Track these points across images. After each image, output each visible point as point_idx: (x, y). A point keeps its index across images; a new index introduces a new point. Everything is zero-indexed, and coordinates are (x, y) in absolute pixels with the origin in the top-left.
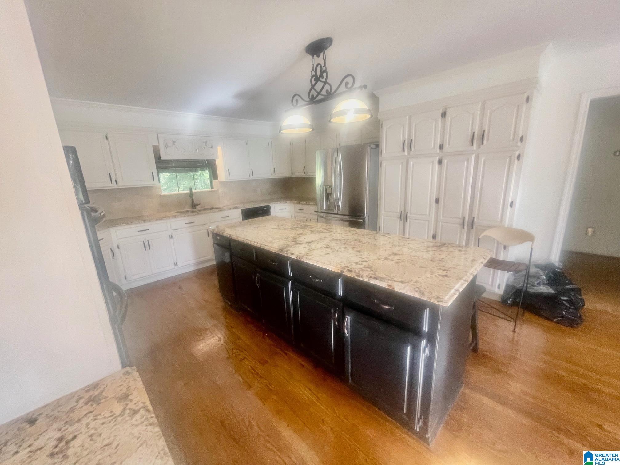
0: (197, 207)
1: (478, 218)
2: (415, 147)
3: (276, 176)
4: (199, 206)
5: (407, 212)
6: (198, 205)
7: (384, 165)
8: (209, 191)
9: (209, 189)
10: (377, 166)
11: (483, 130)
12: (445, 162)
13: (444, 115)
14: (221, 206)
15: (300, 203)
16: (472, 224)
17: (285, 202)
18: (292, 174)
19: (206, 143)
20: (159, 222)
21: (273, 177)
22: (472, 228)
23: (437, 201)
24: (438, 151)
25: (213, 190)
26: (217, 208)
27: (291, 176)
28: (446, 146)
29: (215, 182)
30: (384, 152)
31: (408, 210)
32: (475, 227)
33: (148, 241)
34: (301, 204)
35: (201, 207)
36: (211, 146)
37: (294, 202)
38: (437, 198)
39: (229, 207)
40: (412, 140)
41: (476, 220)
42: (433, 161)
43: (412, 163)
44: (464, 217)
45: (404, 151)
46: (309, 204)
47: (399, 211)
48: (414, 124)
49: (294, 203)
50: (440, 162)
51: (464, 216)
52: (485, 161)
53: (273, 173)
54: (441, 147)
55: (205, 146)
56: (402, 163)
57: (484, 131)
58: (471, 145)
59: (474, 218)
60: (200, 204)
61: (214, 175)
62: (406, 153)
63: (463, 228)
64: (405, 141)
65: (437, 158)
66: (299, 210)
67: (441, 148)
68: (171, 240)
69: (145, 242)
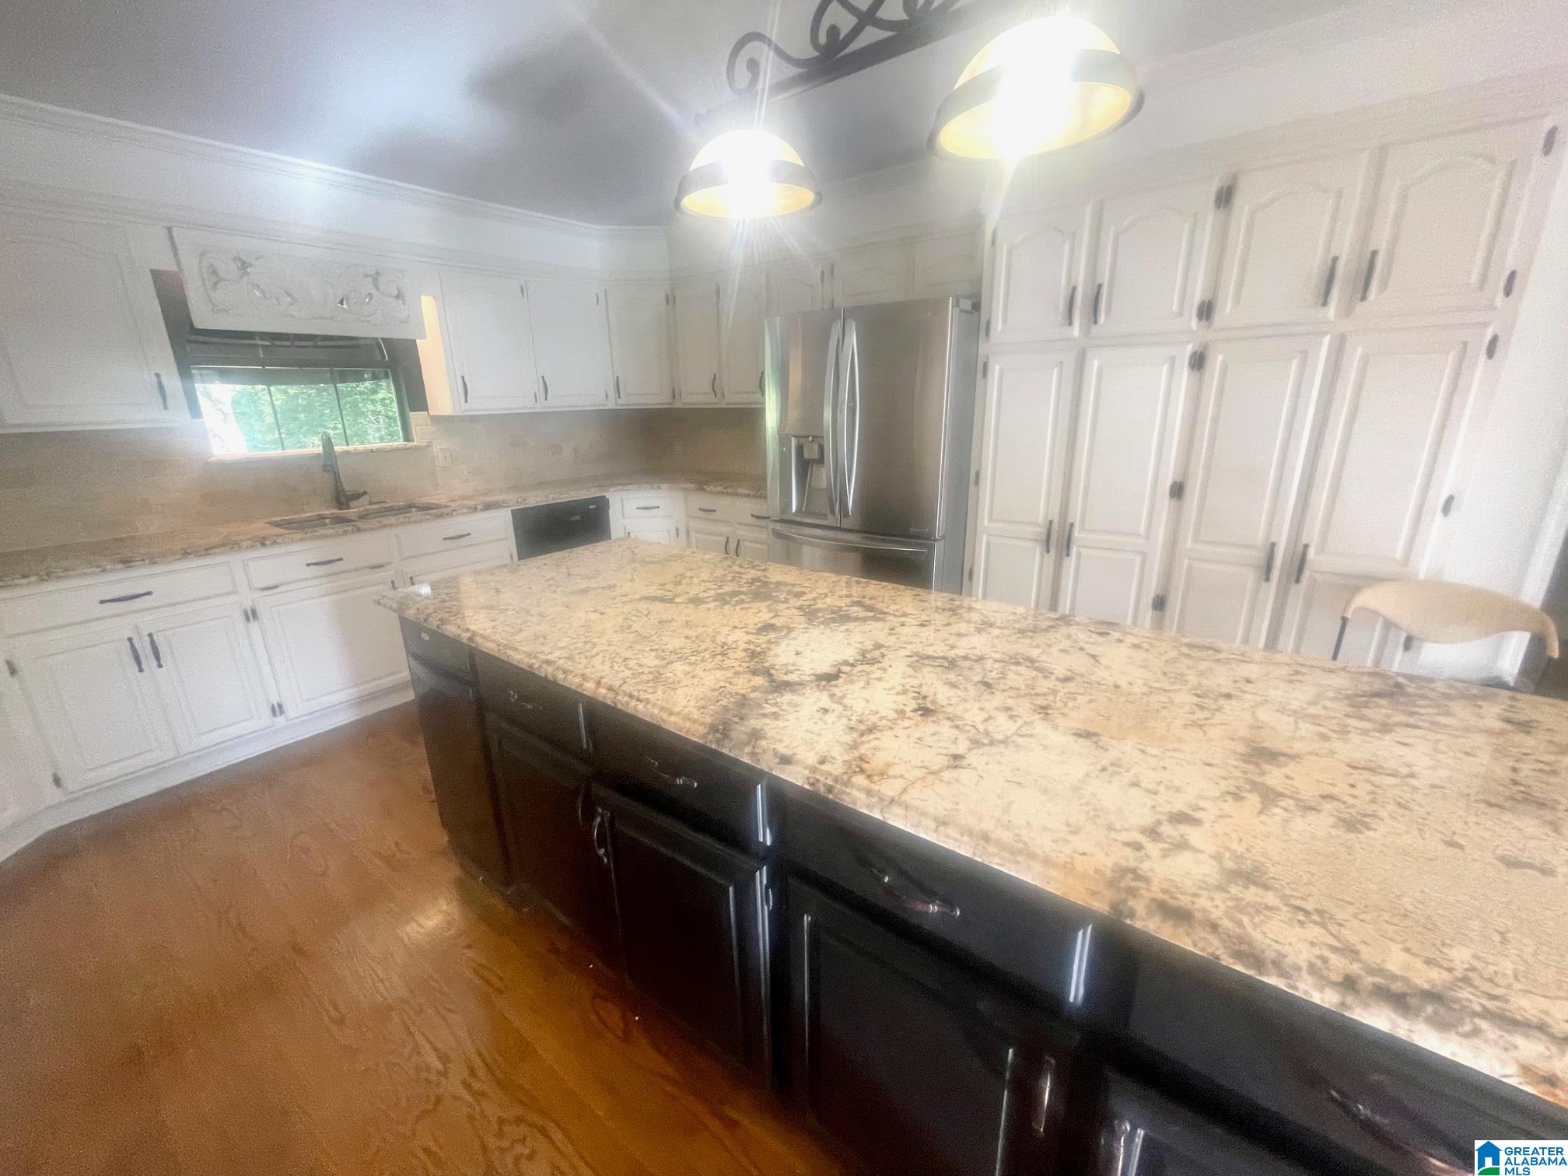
0: (353, 504)
1: (1321, 549)
2: (1108, 312)
3: (620, 401)
4: (363, 500)
5: (1072, 525)
6: (357, 496)
7: (995, 370)
8: (397, 449)
9: (400, 442)
10: (972, 372)
11: (1371, 248)
12: (1216, 362)
13: (1225, 197)
14: (440, 498)
15: (702, 490)
16: (1298, 566)
17: (655, 486)
18: (674, 397)
19: (375, 277)
20: (194, 563)
21: (611, 405)
22: (1298, 581)
23: (1178, 491)
24: (1194, 323)
25: (410, 444)
26: (427, 508)
27: (671, 404)
28: (1225, 311)
29: (415, 417)
30: (998, 326)
31: (1076, 514)
32: (1307, 574)
33: (150, 635)
34: (711, 492)
35: (371, 504)
36: (395, 293)
37: (684, 486)
38: (1178, 480)
39: (472, 503)
40: (1100, 286)
41: (1311, 554)
42: (1173, 359)
43: (1096, 363)
44: (1273, 545)
45: (1070, 323)
46: (737, 495)
47: (1041, 519)
48: (1112, 230)
49: (685, 489)
50: (1198, 361)
51: (1273, 539)
52: (1365, 361)
53: (612, 393)
54: (1206, 311)
55: (373, 291)
56: (1061, 363)
57: (1374, 253)
58: (1321, 301)
59: (1306, 547)
60: (365, 493)
61: (412, 395)
62: (1076, 331)
63: (1267, 579)
64: (1074, 289)
65: (1189, 349)
66: (700, 512)
67: (1202, 315)
68: (254, 626)
69: (136, 642)
